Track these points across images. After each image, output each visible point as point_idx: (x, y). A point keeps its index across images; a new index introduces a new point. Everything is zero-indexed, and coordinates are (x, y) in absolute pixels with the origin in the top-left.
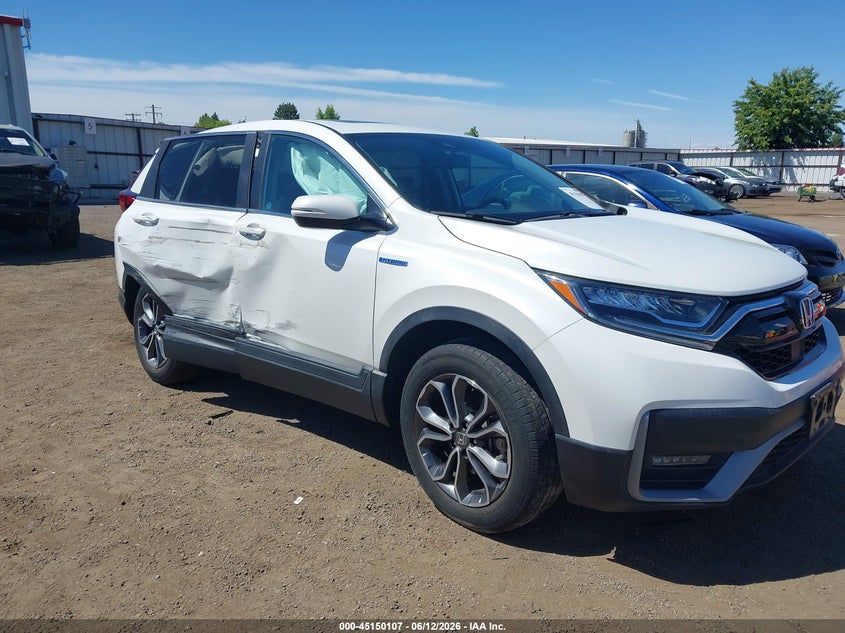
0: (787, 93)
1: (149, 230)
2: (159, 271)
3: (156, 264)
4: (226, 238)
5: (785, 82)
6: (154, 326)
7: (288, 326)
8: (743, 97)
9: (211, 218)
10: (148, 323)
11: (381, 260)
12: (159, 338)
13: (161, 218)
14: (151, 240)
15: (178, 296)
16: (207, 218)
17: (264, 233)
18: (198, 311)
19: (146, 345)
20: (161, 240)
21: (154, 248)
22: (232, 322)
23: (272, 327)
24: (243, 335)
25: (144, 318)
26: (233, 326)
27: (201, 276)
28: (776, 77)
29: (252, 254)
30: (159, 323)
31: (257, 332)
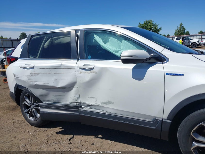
0: (147, 26)
1: (30, 71)
2: (37, 87)
3: (35, 84)
4: (72, 71)
5: (147, 23)
6: (31, 106)
7: (109, 103)
8: (138, 27)
9: (63, 64)
10: (28, 105)
11: (167, 74)
12: (34, 110)
13: (35, 65)
14: (31, 75)
15: (46, 95)
16: (60, 64)
17: (94, 68)
18: (56, 100)
19: (28, 113)
20: (37, 74)
21: (33, 78)
22: (74, 103)
23: (98, 103)
24: (81, 107)
25: (25, 103)
26: (75, 104)
27: (59, 86)
28: (145, 22)
29: (88, 76)
30: (33, 104)
31: (89, 106)
